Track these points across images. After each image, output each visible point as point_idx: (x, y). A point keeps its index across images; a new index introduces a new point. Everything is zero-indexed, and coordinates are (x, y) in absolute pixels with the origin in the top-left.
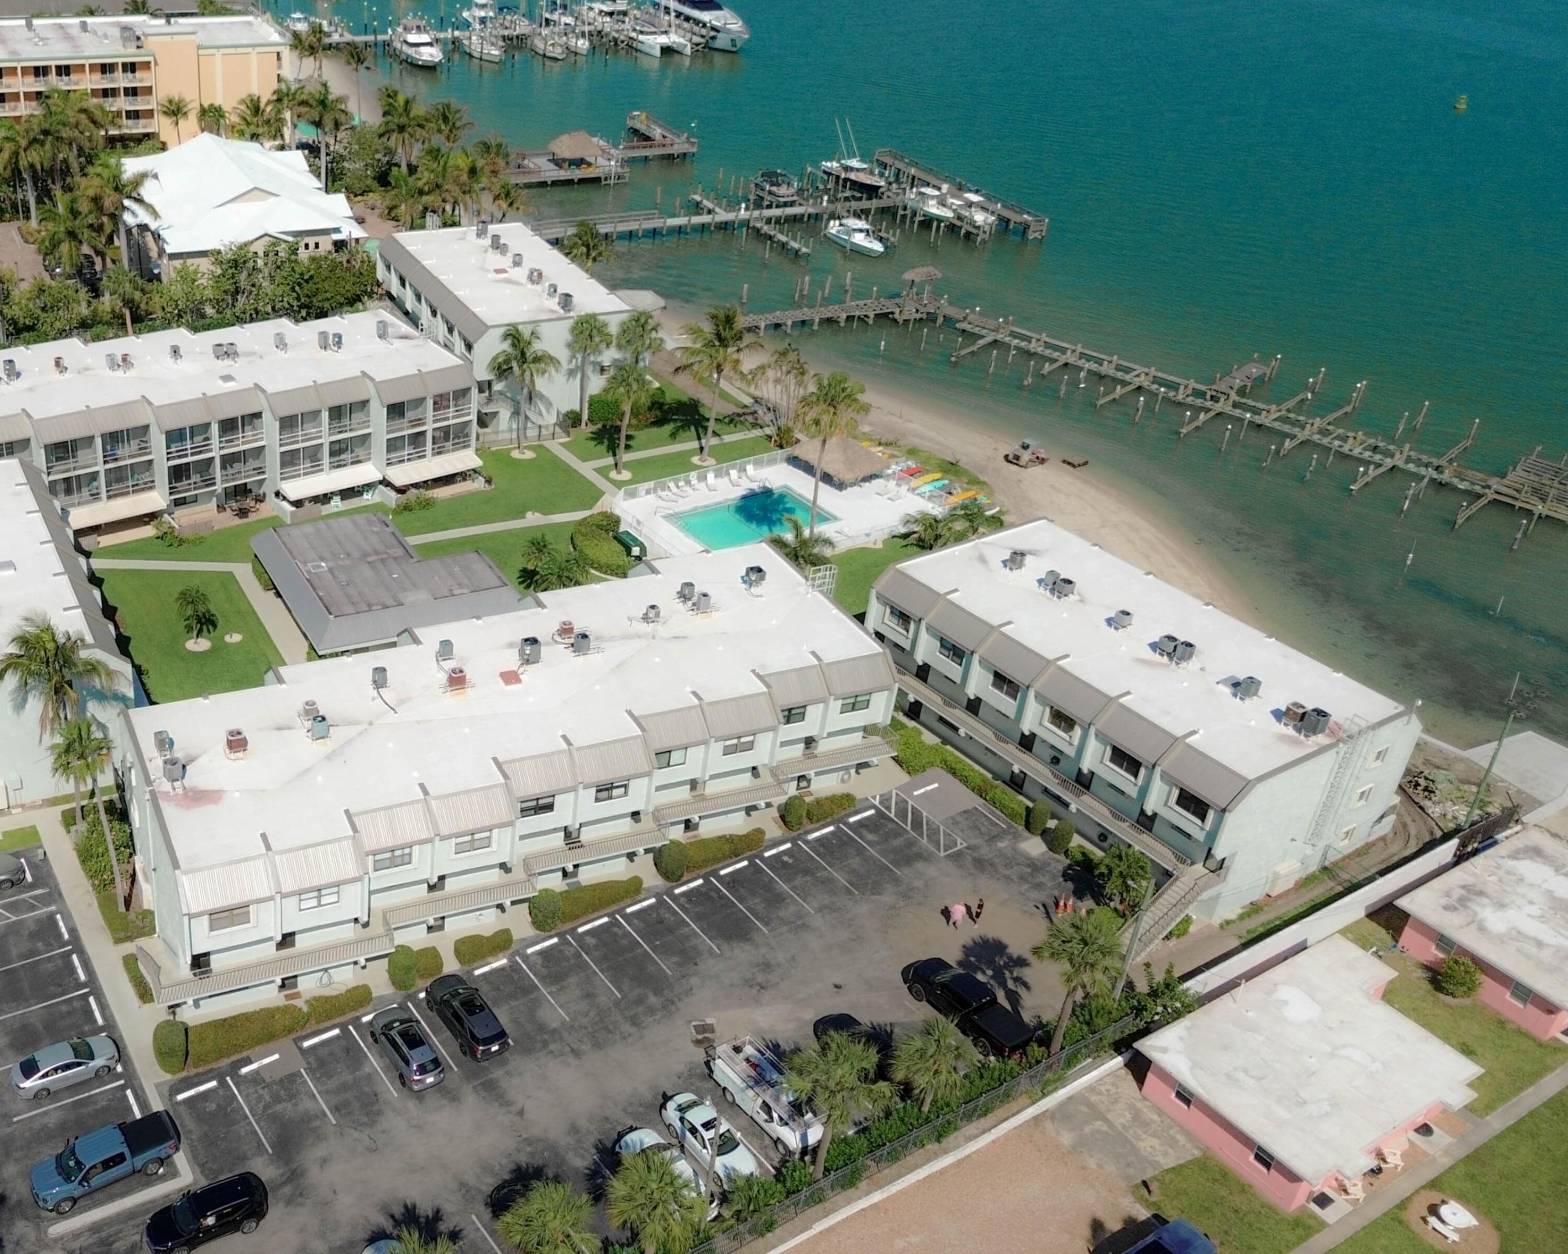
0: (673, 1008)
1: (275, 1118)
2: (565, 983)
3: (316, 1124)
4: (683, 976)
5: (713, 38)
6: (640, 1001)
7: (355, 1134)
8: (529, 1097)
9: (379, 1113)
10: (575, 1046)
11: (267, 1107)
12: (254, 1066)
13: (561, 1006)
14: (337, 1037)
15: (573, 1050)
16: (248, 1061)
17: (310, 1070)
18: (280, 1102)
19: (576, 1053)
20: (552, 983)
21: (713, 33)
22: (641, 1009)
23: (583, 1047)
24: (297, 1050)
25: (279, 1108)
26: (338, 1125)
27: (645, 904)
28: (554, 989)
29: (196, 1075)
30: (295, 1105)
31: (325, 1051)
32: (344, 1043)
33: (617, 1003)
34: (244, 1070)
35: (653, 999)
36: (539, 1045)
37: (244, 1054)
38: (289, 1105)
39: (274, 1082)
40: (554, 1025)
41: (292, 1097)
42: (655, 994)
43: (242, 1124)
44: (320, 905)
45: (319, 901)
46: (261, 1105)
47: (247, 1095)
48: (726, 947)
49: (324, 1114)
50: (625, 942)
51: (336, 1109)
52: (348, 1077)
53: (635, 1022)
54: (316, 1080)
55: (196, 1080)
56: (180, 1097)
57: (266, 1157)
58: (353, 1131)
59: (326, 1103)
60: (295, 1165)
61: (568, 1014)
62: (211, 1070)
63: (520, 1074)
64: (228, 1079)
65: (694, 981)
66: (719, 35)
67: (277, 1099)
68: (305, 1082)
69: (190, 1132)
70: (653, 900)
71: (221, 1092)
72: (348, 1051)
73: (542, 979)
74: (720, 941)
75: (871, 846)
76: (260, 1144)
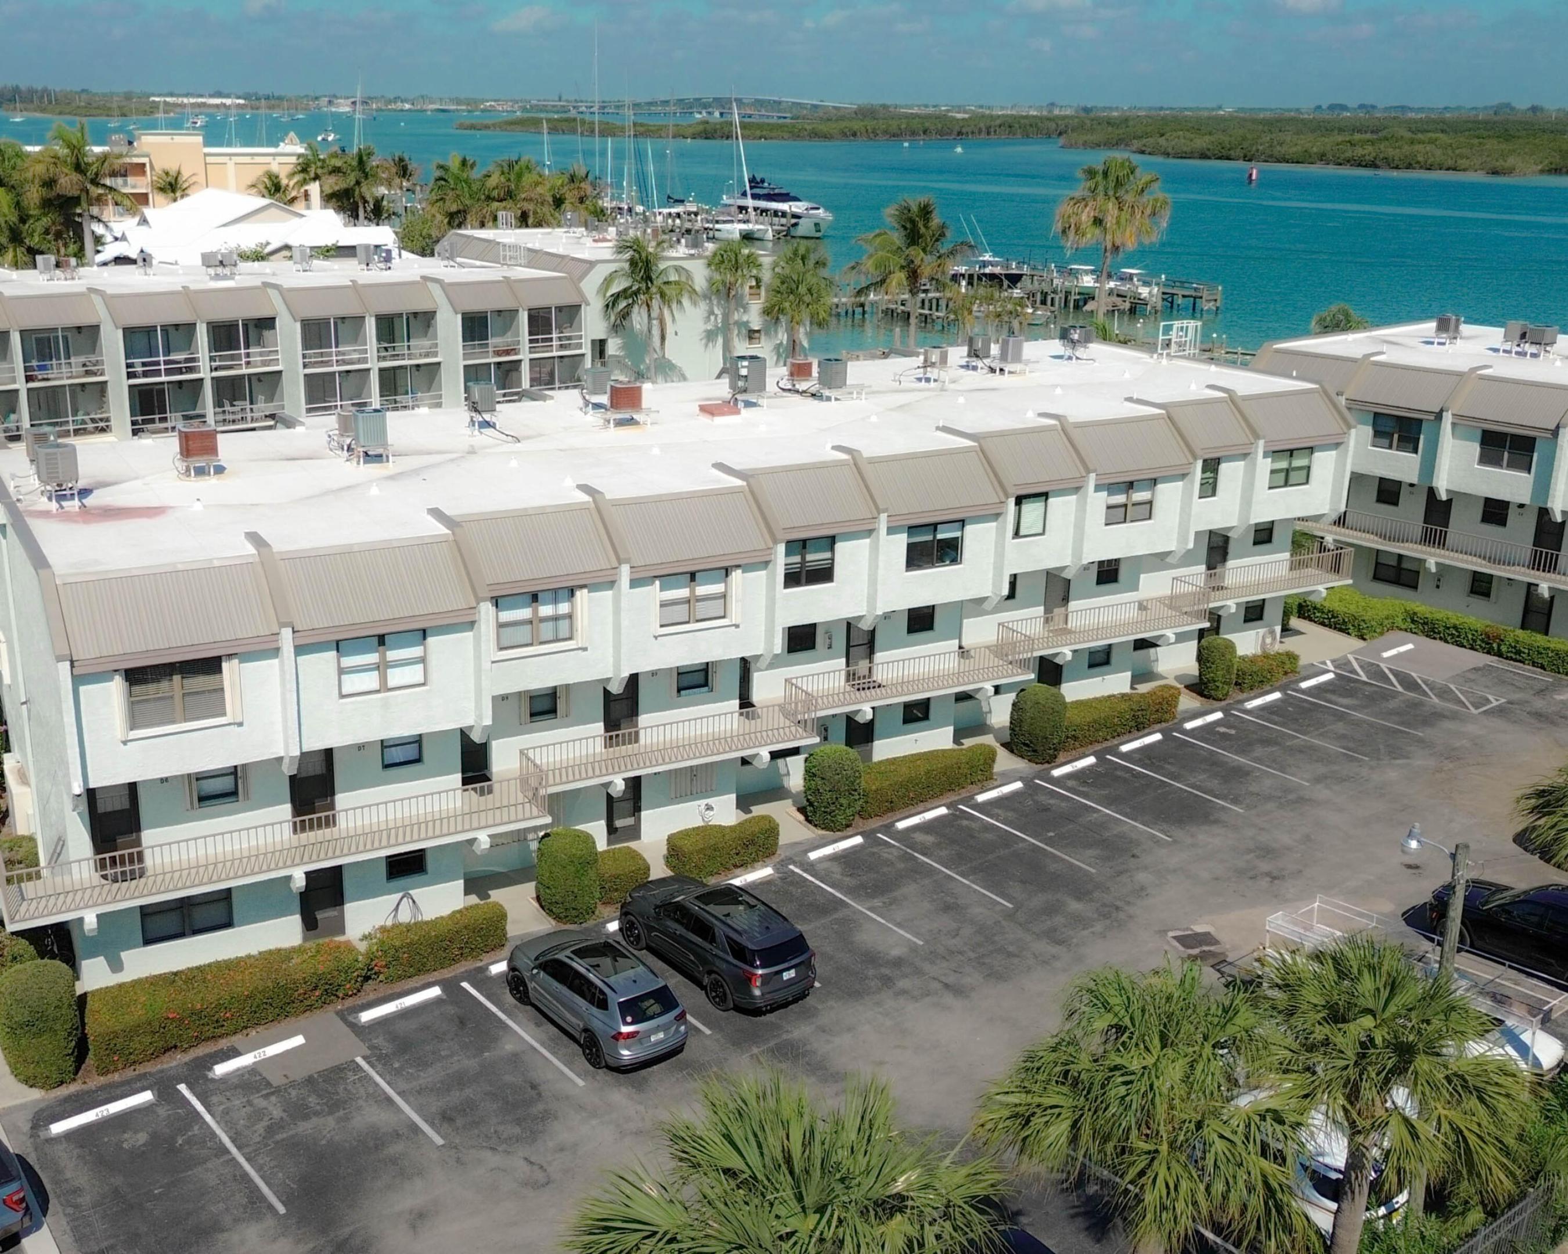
0: (1122, 915)
1: (294, 1147)
2: (896, 894)
3: (396, 1148)
4: (1120, 873)
5: (795, 225)
6: (1051, 910)
7: (493, 1159)
8: (881, 1063)
9: (546, 1116)
10: (951, 979)
11: (270, 1130)
12: (246, 1060)
13: (899, 925)
14: (437, 1002)
15: (947, 986)
16: (233, 1053)
17: (376, 1058)
18: (306, 1117)
19: (958, 991)
20: (872, 896)
21: (794, 221)
22: (1059, 920)
23: (967, 980)
24: (346, 1029)
25: (304, 1127)
26: (450, 1146)
27: (1007, 789)
28: (877, 902)
29: (101, 1088)
30: (347, 1118)
31: (413, 1025)
32: (451, 1010)
33: (1010, 916)
34: (221, 1069)
35: (1075, 906)
36: (873, 984)
37: (223, 1044)
38: (331, 1121)
39: (293, 1084)
40: (896, 952)
41: (334, 1106)
42: (1079, 899)
43: (212, 1164)
44: (384, 687)
45: (383, 679)
46: (260, 1127)
47: (226, 1112)
48: (1179, 833)
49: (415, 1129)
50: (989, 836)
51: (444, 1119)
52: (469, 1063)
53: (1052, 936)
54: (392, 1075)
55: (102, 1096)
56: (57, 1128)
57: (270, 1222)
58: (488, 1154)
59: (419, 1111)
60: (347, 1231)
61: (917, 935)
62: (144, 1076)
63: (849, 1029)
64: (182, 1088)
65: (1142, 877)
66: (801, 221)
67: (300, 1112)
68: (368, 1078)
69: (77, 1191)
70: (1018, 785)
71: (162, 1112)
72: (462, 1022)
73: (849, 891)
74: (1165, 826)
75: (1355, 710)
76: (255, 1197)
